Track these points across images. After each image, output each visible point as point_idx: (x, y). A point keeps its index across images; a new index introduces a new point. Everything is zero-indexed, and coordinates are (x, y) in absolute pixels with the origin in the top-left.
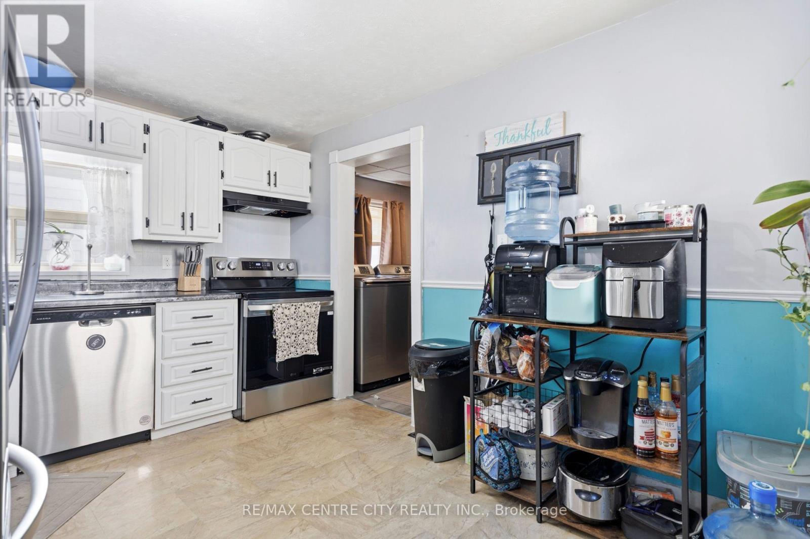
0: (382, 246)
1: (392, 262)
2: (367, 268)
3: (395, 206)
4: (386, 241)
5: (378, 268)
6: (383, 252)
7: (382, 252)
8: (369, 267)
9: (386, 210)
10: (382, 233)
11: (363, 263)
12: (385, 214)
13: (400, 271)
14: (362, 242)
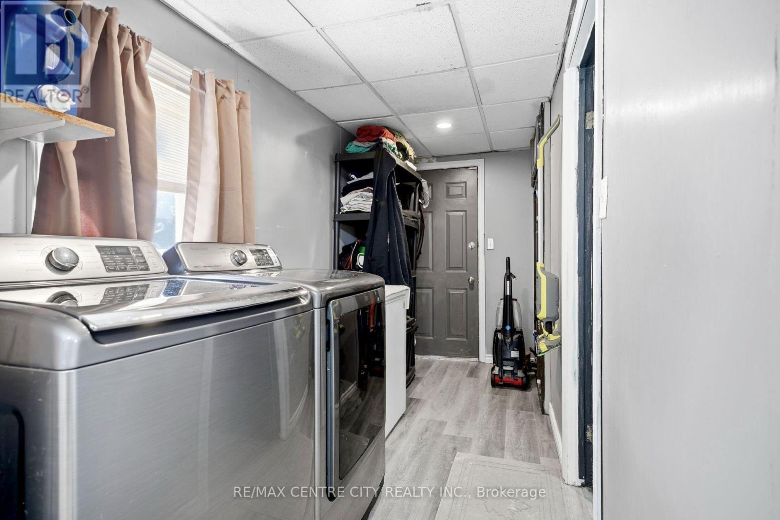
0: (191, 192)
1: (221, 237)
2: (138, 250)
3: (227, 95)
4: (202, 180)
5: (181, 251)
6: (195, 208)
7: (191, 210)
8: (145, 251)
9: (202, 98)
10: (191, 157)
11: (123, 234)
12: (198, 107)
13: (245, 260)
14: (117, 153)
